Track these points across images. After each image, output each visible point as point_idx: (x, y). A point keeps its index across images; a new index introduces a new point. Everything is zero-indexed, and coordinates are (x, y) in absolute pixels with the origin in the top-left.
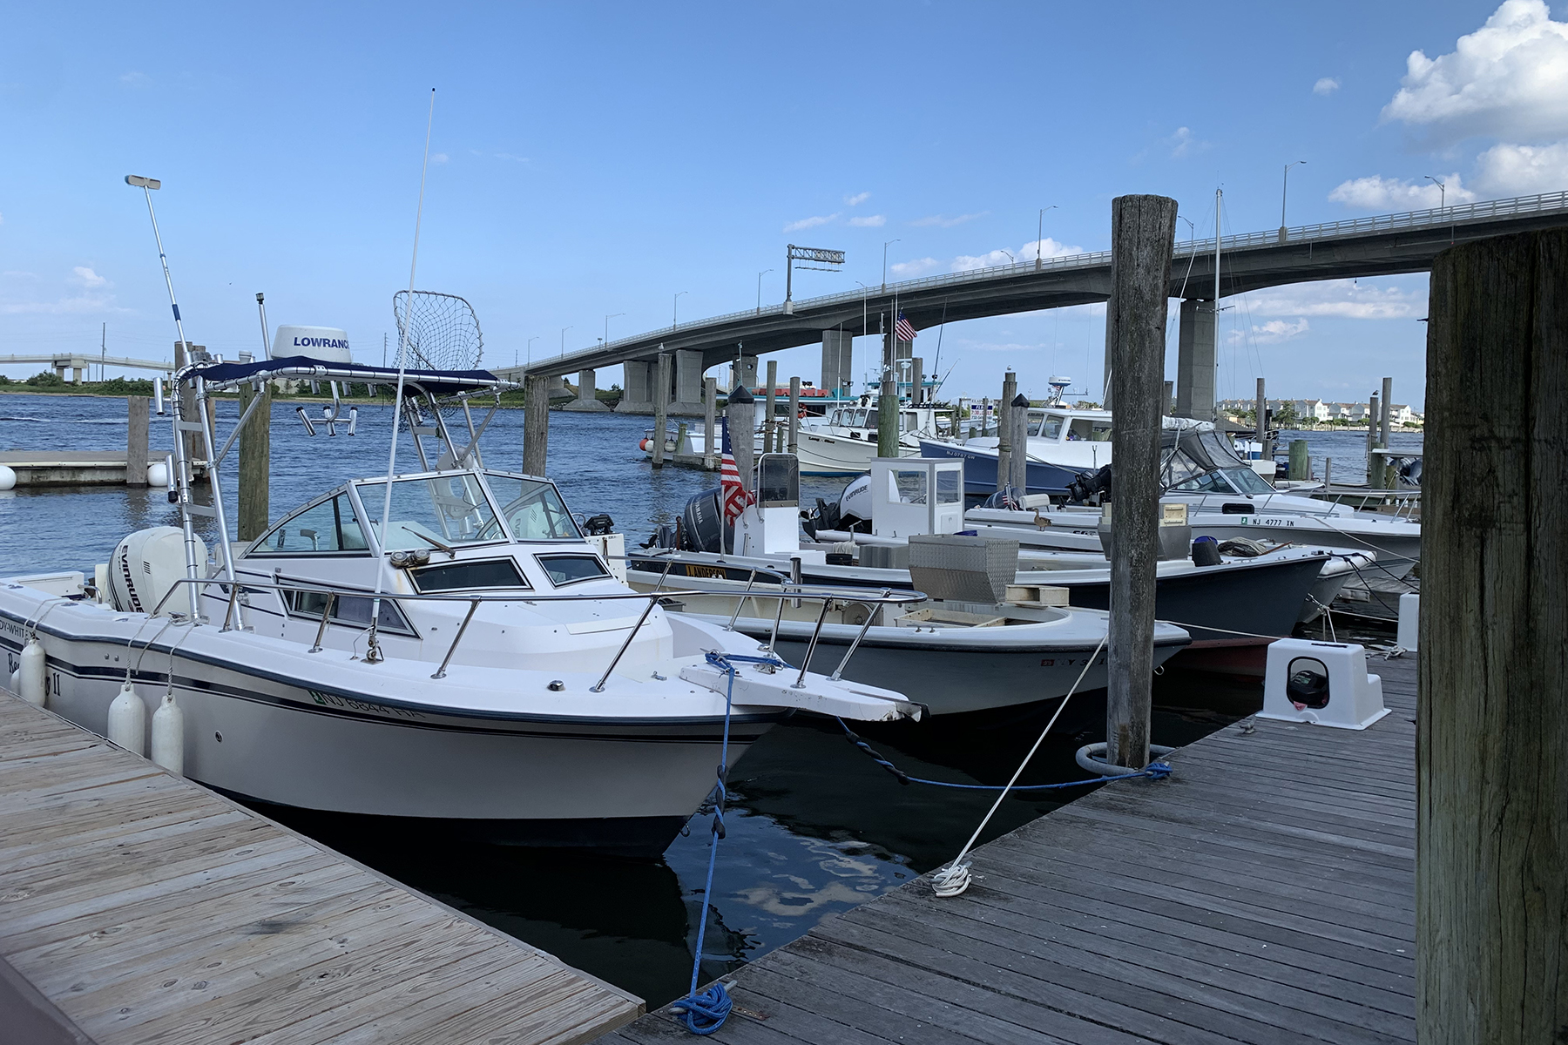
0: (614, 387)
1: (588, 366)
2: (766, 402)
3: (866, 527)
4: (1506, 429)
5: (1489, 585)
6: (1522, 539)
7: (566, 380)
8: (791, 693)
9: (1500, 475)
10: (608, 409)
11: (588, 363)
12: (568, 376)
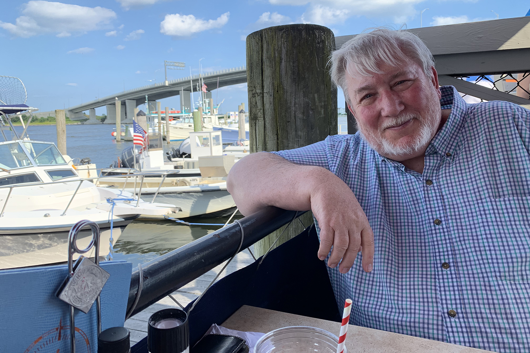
0: (103, 115)
1: (92, 107)
2: (158, 116)
3: (189, 156)
4: (258, 91)
5: (257, 137)
6: (263, 122)
7: (84, 113)
8: (134, 209)
9: (258, 104)
10: (101, 123)
11: (93, 106)
12: (85, 112)
